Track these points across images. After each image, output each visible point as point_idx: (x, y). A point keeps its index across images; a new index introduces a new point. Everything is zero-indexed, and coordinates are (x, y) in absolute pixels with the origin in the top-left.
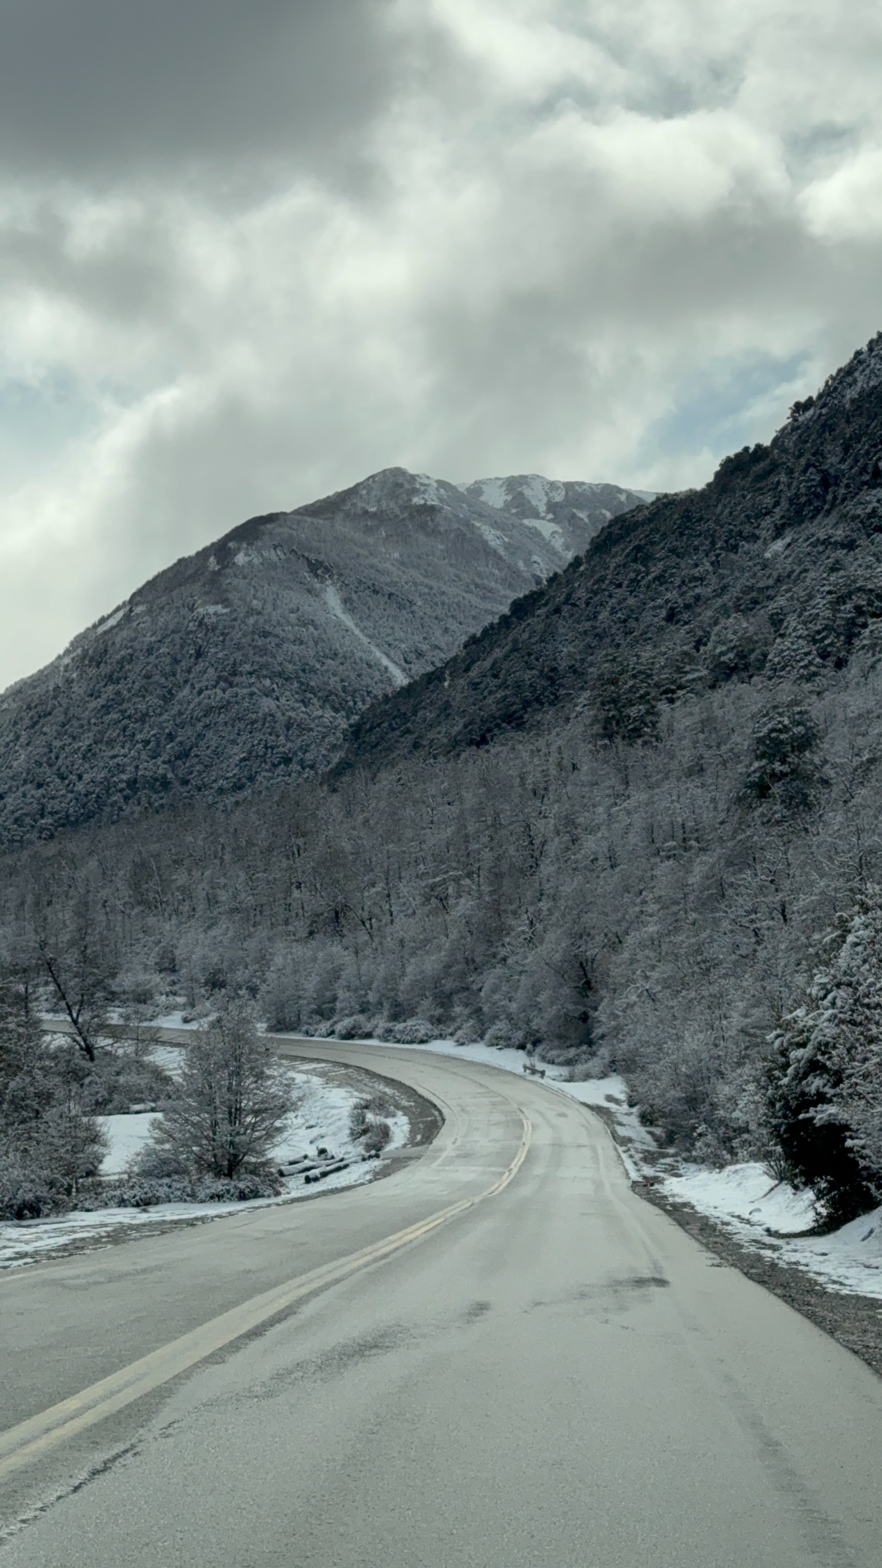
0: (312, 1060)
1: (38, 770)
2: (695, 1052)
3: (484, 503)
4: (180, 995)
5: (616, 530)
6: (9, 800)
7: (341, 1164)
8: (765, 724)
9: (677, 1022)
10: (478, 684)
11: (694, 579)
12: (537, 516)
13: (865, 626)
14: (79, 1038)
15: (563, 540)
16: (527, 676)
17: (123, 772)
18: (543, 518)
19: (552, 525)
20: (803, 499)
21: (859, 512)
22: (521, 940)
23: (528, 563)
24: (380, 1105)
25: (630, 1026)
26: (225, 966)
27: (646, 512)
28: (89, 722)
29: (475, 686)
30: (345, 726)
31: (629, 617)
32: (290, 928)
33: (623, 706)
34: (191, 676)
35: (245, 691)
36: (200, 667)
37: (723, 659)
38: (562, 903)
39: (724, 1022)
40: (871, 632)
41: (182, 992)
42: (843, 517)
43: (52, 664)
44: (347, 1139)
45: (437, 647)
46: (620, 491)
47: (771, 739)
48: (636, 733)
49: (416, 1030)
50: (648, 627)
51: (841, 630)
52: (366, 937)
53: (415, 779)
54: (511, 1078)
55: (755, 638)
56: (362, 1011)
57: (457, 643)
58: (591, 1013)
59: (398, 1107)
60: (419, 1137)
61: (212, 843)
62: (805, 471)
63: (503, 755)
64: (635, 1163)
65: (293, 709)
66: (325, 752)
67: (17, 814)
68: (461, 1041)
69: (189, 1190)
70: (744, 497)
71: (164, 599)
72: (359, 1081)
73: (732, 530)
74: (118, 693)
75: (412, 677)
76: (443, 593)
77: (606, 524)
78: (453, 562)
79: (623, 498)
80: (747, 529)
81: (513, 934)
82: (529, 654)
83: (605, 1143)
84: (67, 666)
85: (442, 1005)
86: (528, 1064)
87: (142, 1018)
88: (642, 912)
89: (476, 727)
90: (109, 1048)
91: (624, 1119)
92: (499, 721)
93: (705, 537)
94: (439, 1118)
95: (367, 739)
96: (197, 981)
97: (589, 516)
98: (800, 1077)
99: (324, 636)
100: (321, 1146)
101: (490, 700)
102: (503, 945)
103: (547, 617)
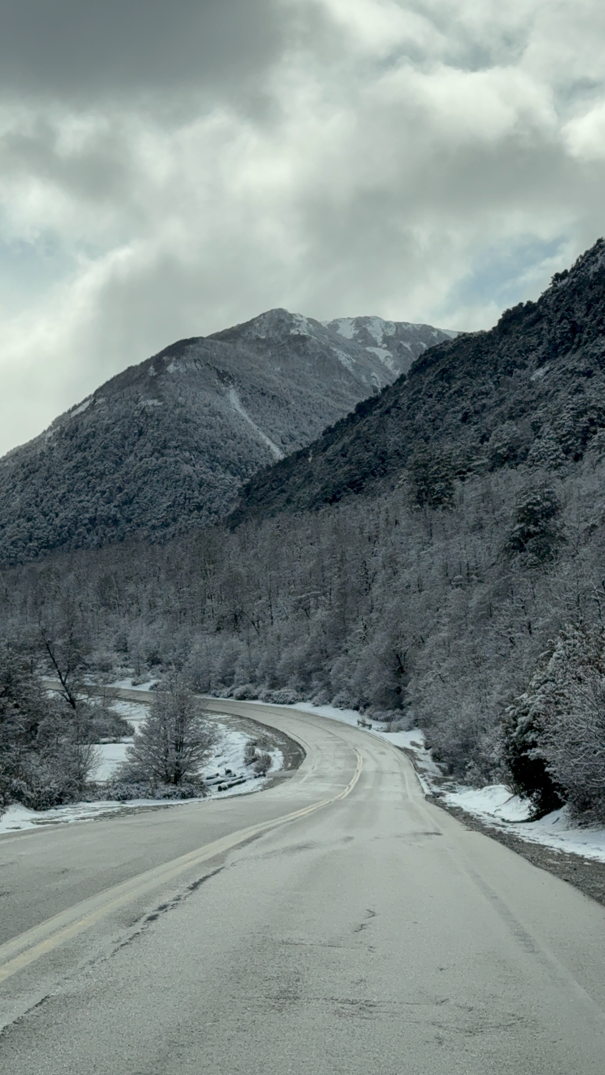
0: (218, 713)
1: (28, 509)
2: (468, 716)
3: (339, 335)
4: (130, 668)
5: (429, 357)
6: (8, 529)
7: (241, 780)
8: (525, 500)
9: (458, 696)
10: (332, 460)
11: (483, 393)
12: (375, 344)
13: (595, 432)
14: (66, 694)
15: (393, 362)
16: (366, 456)
17: (87, 512)
18: (380, 347)
19: (386, 351)
20: (558, 341)
21: (596, 351)
22: (357, 638)
23: (369, 377)
24: (264, 743)
25: (428, 698)
26: (160, 650)
27: (451, 346)
28: (64, 477)
29: (329, 461)
30: (240, 486)
31: (436, 418)
32: (205, 625)
33: (431, 483)
34: (136, 448)
35: (172, 459)
36: (142, 441)
37: (499, 451)
38: (385, 615)
39: (488, 697)
40: (599, 437)
41: (131, 665)
42: (585, 354)
43: (39, 437)
44: (242, 765)
45: (304, 433)
46: (433, 329)
47: (528, 510)
48: (439, 500)
49: (287, 696)
50: (449, 425)
51: (580, 435)
52: (255, 633)
53: (289, 527)
54: (349, 729)
55: (522, 438)
56: (251, 682)
57: (318, 431)
58: (403, 688)
59: (275, 745)
60: (290, 765)
61: (152, 565)
62: (560, 322)
63: (348, 512)
64: (428, 785)
65: (205, 473)
66: (226, 503)
67: (14, 539)
68: (317, 703)
69: (150, 791)
70: (518, 337)
71: (117, 395)
72: (249, 727)
73: (508, 361)
74: (84, 458)
75: (286, 453)
76: (310, 396)
77: (423, 353)
78: (317, 375)
79: (435, 334)
80: (519, 360)
81: (353, 634)
82: (368, 442)
83: (409, 772)
84: (50, 438)
85: (304, 679)
86: (360, 720)
87: (106, 681)
88: (438, 622)
89: (330, 490)
90: (85, 701)
91: (422, 757)
92: (345, 486)
93: (491, 365)
94: (302, 753)
95: (254, 495)
96: (142, 659)
97: (411, 346)
98: (523, 732)
99: (227, 423)
100: (227, 769)
101: (340, 471)
102: (346, 642)
103: (381, 416)
